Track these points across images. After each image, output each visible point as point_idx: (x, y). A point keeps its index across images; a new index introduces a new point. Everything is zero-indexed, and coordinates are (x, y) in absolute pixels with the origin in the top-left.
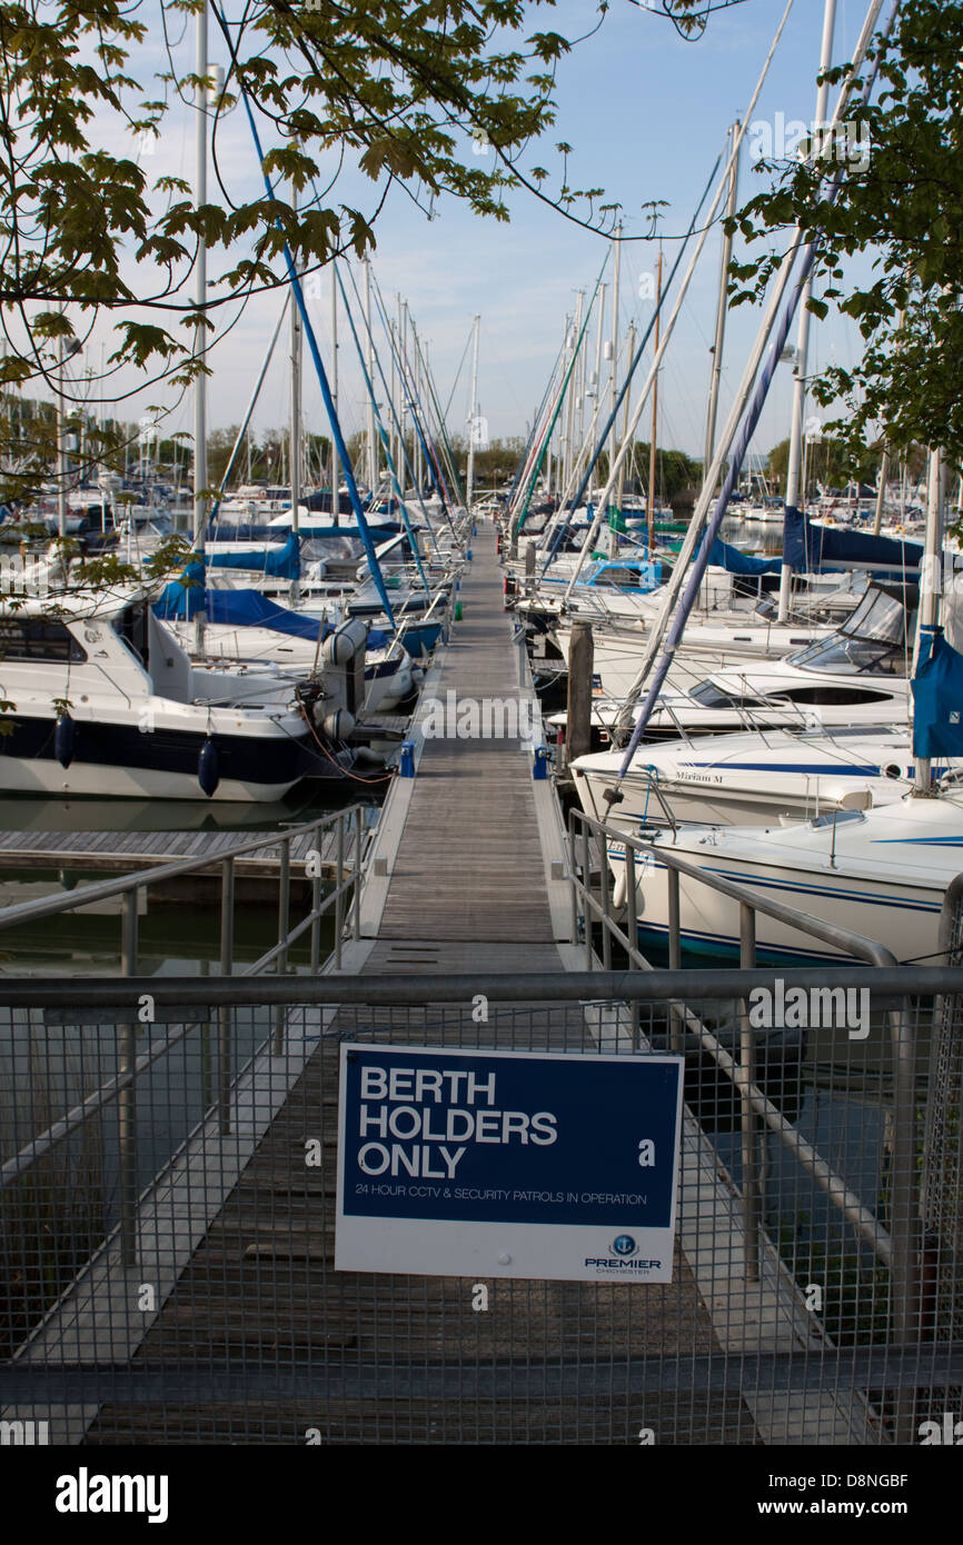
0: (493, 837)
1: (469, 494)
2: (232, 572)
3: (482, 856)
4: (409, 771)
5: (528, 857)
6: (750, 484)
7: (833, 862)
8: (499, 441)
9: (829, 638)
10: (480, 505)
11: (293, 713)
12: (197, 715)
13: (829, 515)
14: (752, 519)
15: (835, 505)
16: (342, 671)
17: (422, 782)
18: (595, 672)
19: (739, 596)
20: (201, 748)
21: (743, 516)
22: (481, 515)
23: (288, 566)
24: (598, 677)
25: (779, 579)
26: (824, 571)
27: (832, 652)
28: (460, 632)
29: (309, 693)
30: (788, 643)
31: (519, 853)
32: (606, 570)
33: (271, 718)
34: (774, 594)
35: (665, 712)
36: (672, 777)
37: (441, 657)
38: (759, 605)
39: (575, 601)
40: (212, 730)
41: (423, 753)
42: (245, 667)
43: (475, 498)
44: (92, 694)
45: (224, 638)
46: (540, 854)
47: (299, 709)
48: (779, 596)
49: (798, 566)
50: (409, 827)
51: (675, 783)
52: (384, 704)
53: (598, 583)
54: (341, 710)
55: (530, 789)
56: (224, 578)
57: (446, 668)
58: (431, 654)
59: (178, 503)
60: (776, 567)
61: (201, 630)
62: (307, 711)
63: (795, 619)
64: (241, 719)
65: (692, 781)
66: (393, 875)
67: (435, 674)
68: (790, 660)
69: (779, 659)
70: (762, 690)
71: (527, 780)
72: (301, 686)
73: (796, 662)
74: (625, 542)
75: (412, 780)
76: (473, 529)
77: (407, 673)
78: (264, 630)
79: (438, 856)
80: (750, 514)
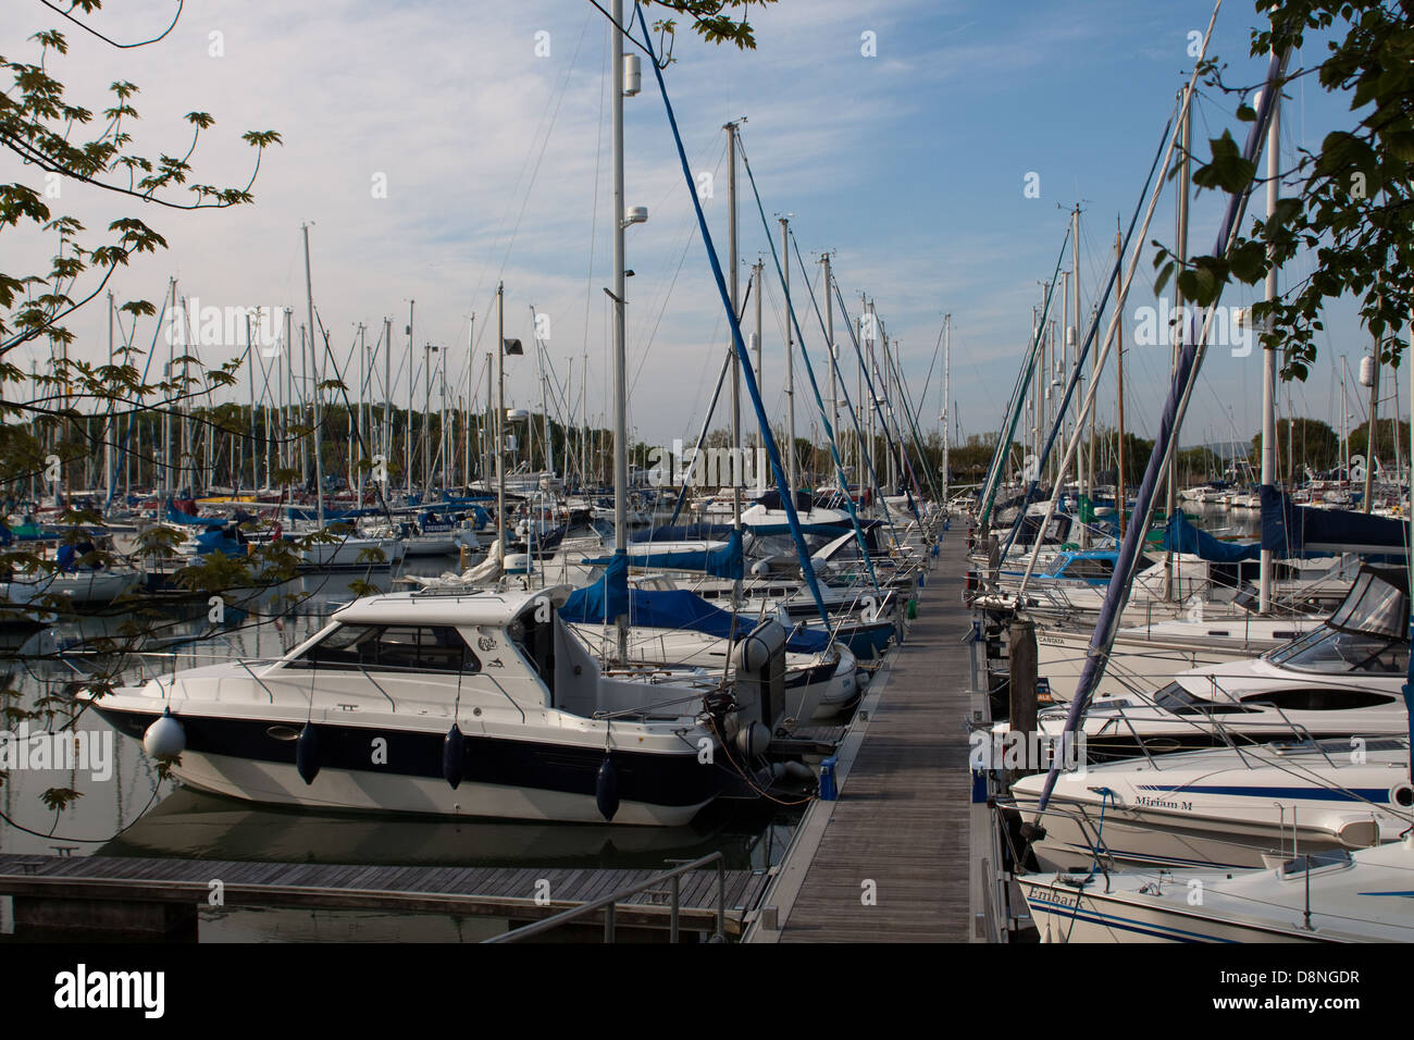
0: (915, 877)
1: (945, 490)
2: (672, 573)
3: (896, 903)
4: (830, 794)
5: (951, 905)
6: (1235, 471)
7: (1308, 921)
8: (977, 437)
9: (1316, 632)
10: (956, 500)
11: (701, 726)
12: (594, 730)
13: (1318, 496)
14: (1239, 506)
15: (1326, 489)
16: (755, 679)
17: (843, 806)
18: (1040, 675)
19: (1216, 586)
20: (599, 766)
21: (1228, 503)
22: (958, 509)
23: (730, 564)
24: (1045, 680)
25: (1258, 565)
26: (1309, 556)
27: (1320, 647)
28: (915, 631)
29: (719, 704)
30: (1271, 637)
31: (943, 900)
32: (1074, 562)
33: (676, 733)
34: (1254, 583)
35: (1122, 721)
36: (1130, 801)
37: (891, 659)
38: (1239, 594)
39: (1035, 596)
40: (612, 746)
41: (852, 770)
42: (669, 674)
43: (951, 494)
44: (488, 707)
45: (648, 643)
46: (967, 901)
47: (708, 722)
48: (1260, 584)
49: (1277, 550)
50: (817, 863)
51: (1135, 810)
52: (821, 711)
53: (1066, 576)
54: (755, 722)
55: (967, 814)
56: (664, 579)
57: (895, 671)
58: (882, 655)
59: (663, 507)
60: (1253, 552)
61: (623, 635)
62: (717, 727)
63: (1279, 610)
64: (644, 734)
65: (1155, 808)
66: (785, 928)
67: (881, 677)
68: (1270, 659)
69: (1259, 656)
70: (1235, 693)
71: (965, 803)
72: (710, 696)
73: (1277, 660)
74: (1096, 535)
75: (833, 803)
76: (946, 524)
77: (851, 677)
78: (696, 633)
79: (843, 902)
80: (1235, 501)
